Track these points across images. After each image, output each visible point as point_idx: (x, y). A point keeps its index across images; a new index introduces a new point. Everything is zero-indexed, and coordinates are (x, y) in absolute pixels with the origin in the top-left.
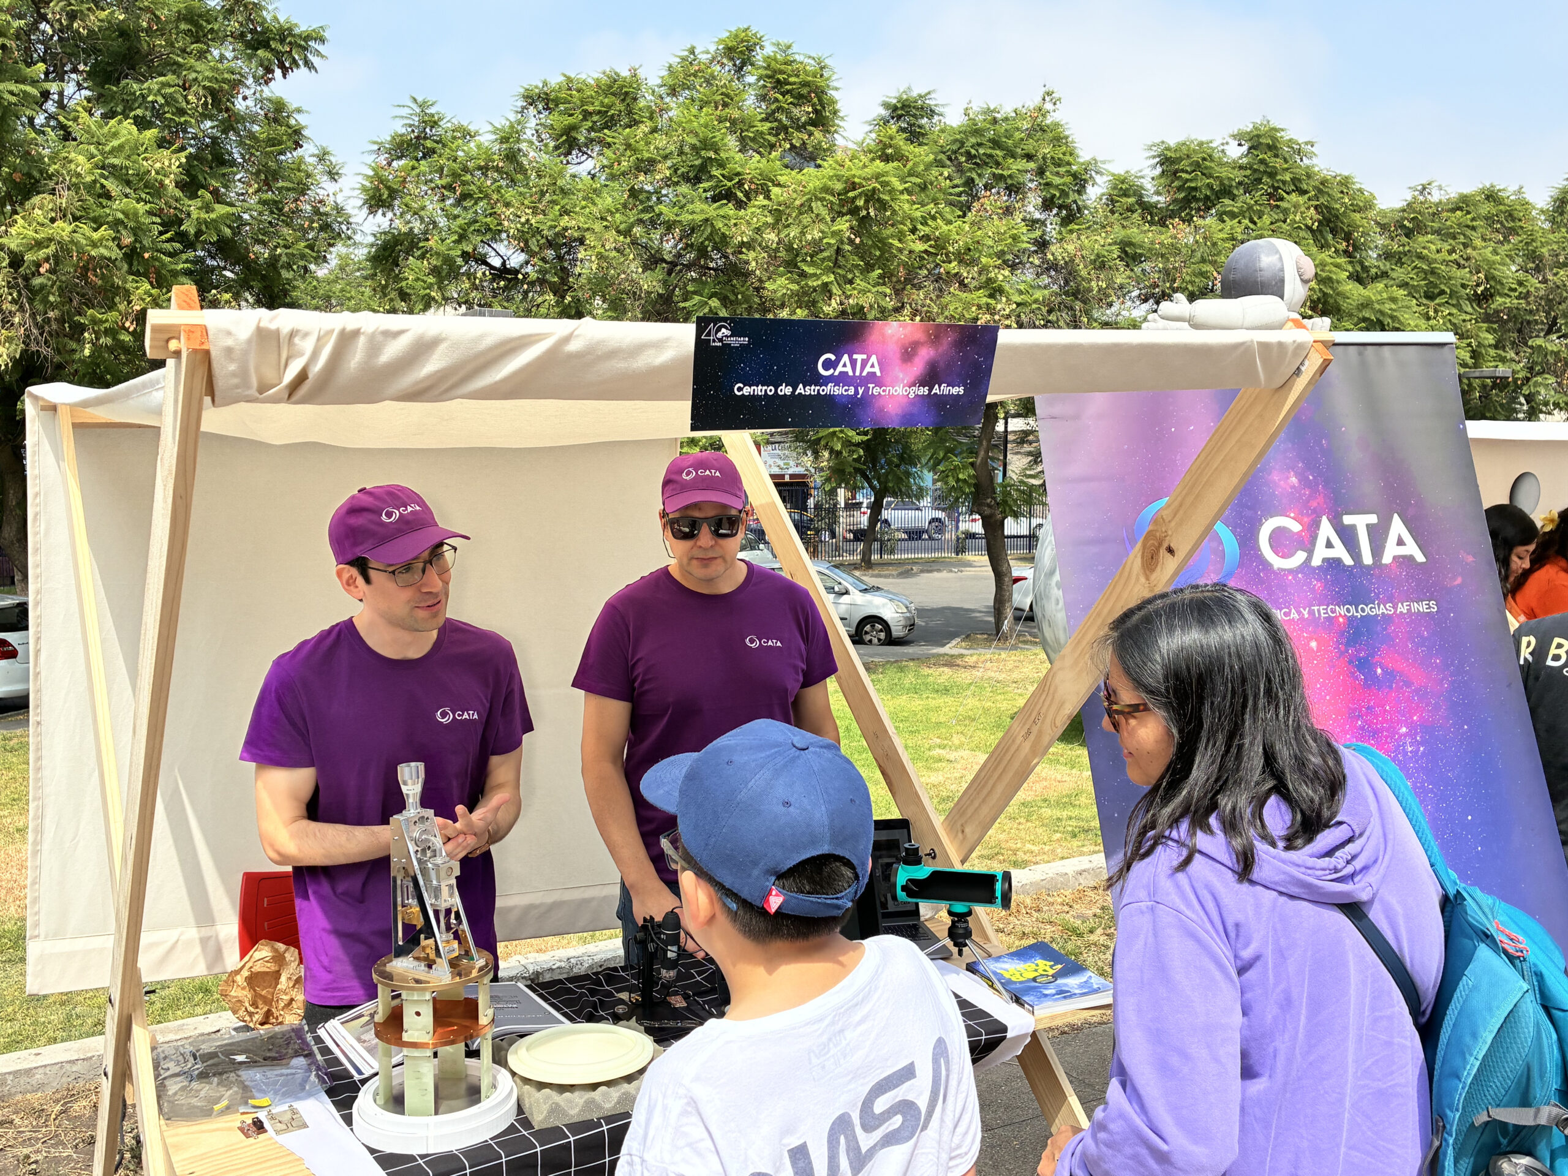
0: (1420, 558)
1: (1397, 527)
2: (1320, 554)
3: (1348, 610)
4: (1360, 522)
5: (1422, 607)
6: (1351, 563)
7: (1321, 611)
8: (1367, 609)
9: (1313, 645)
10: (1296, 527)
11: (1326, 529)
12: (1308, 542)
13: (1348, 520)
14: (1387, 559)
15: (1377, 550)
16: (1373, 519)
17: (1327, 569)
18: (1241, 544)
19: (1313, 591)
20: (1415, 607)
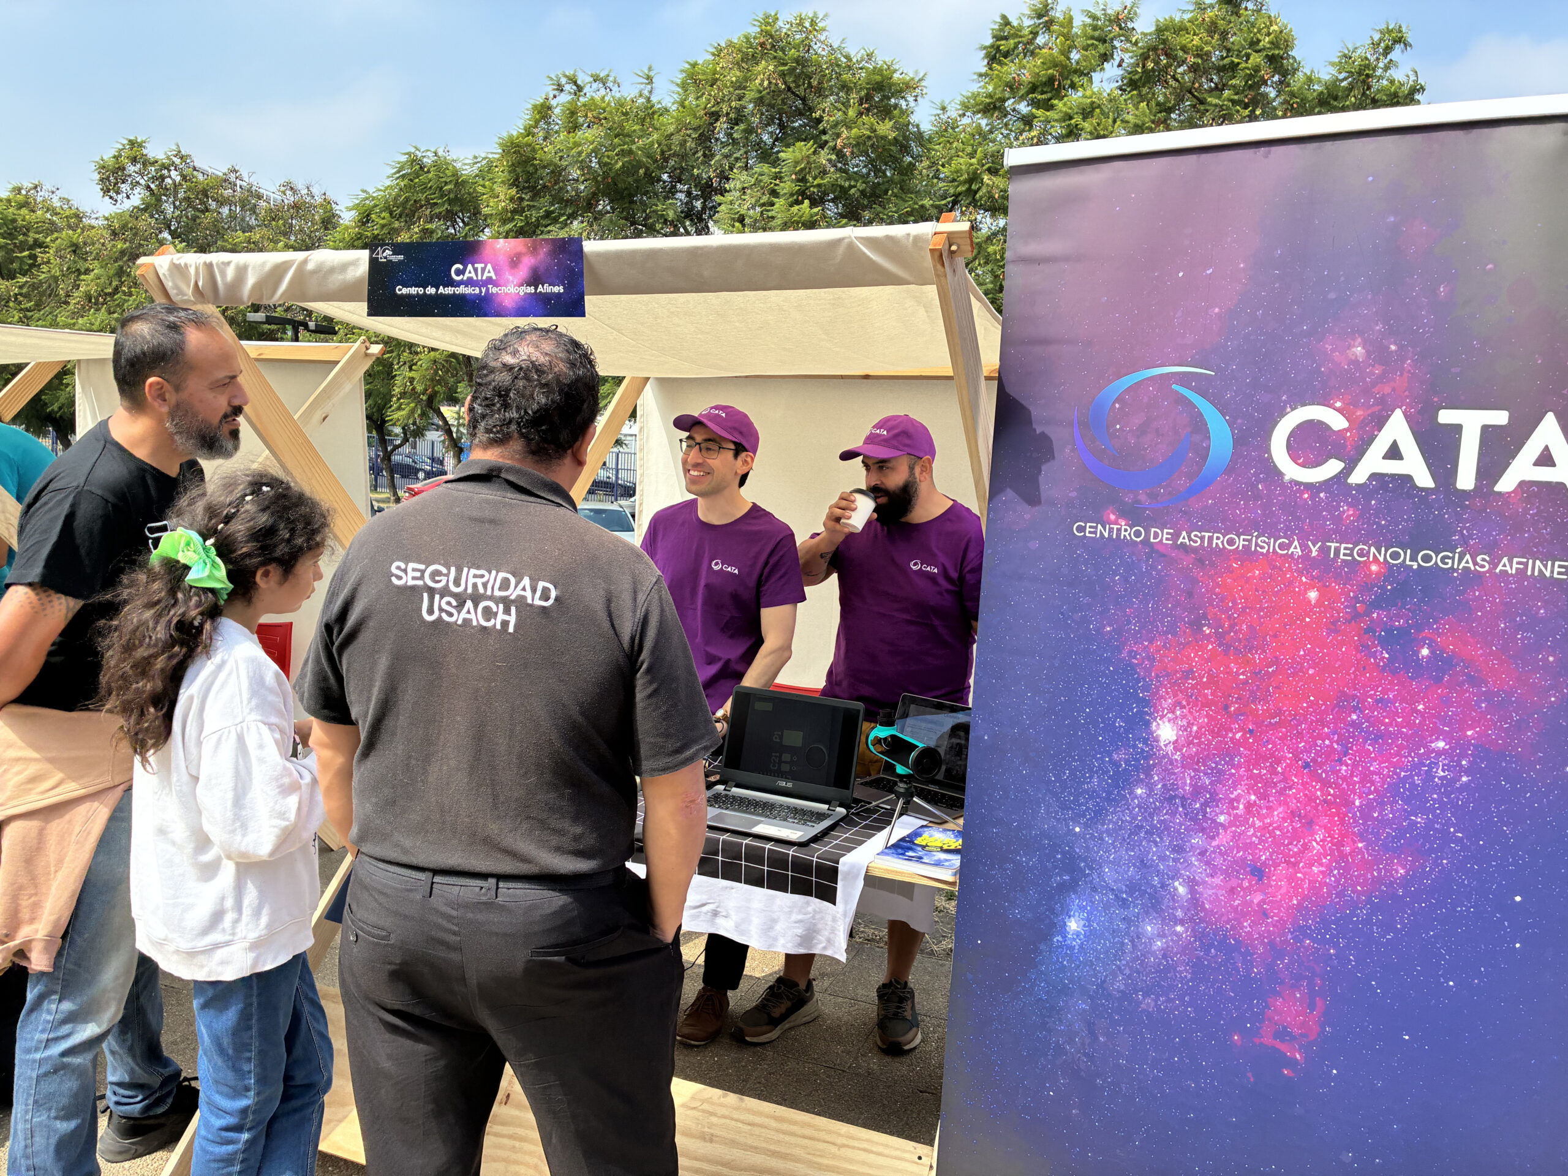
1: (1549, 433)
3: (1395, 556)
4: (1471, 422)
5: (1553, 570)
6: (1430, 484)
7: (1342, 550)
8: (1436, 559)
9: (1313, 595)
10: (1337, 422)
11: (1397, 428)
12: (1353, 447)
13: (1446, 417)
14: (1506, 484)
15: (1491, 467)
16: (1500, 418)
17: (1376, 491)
18: (1238, 441)
19: (1338, 520)
20: (1536, 567)
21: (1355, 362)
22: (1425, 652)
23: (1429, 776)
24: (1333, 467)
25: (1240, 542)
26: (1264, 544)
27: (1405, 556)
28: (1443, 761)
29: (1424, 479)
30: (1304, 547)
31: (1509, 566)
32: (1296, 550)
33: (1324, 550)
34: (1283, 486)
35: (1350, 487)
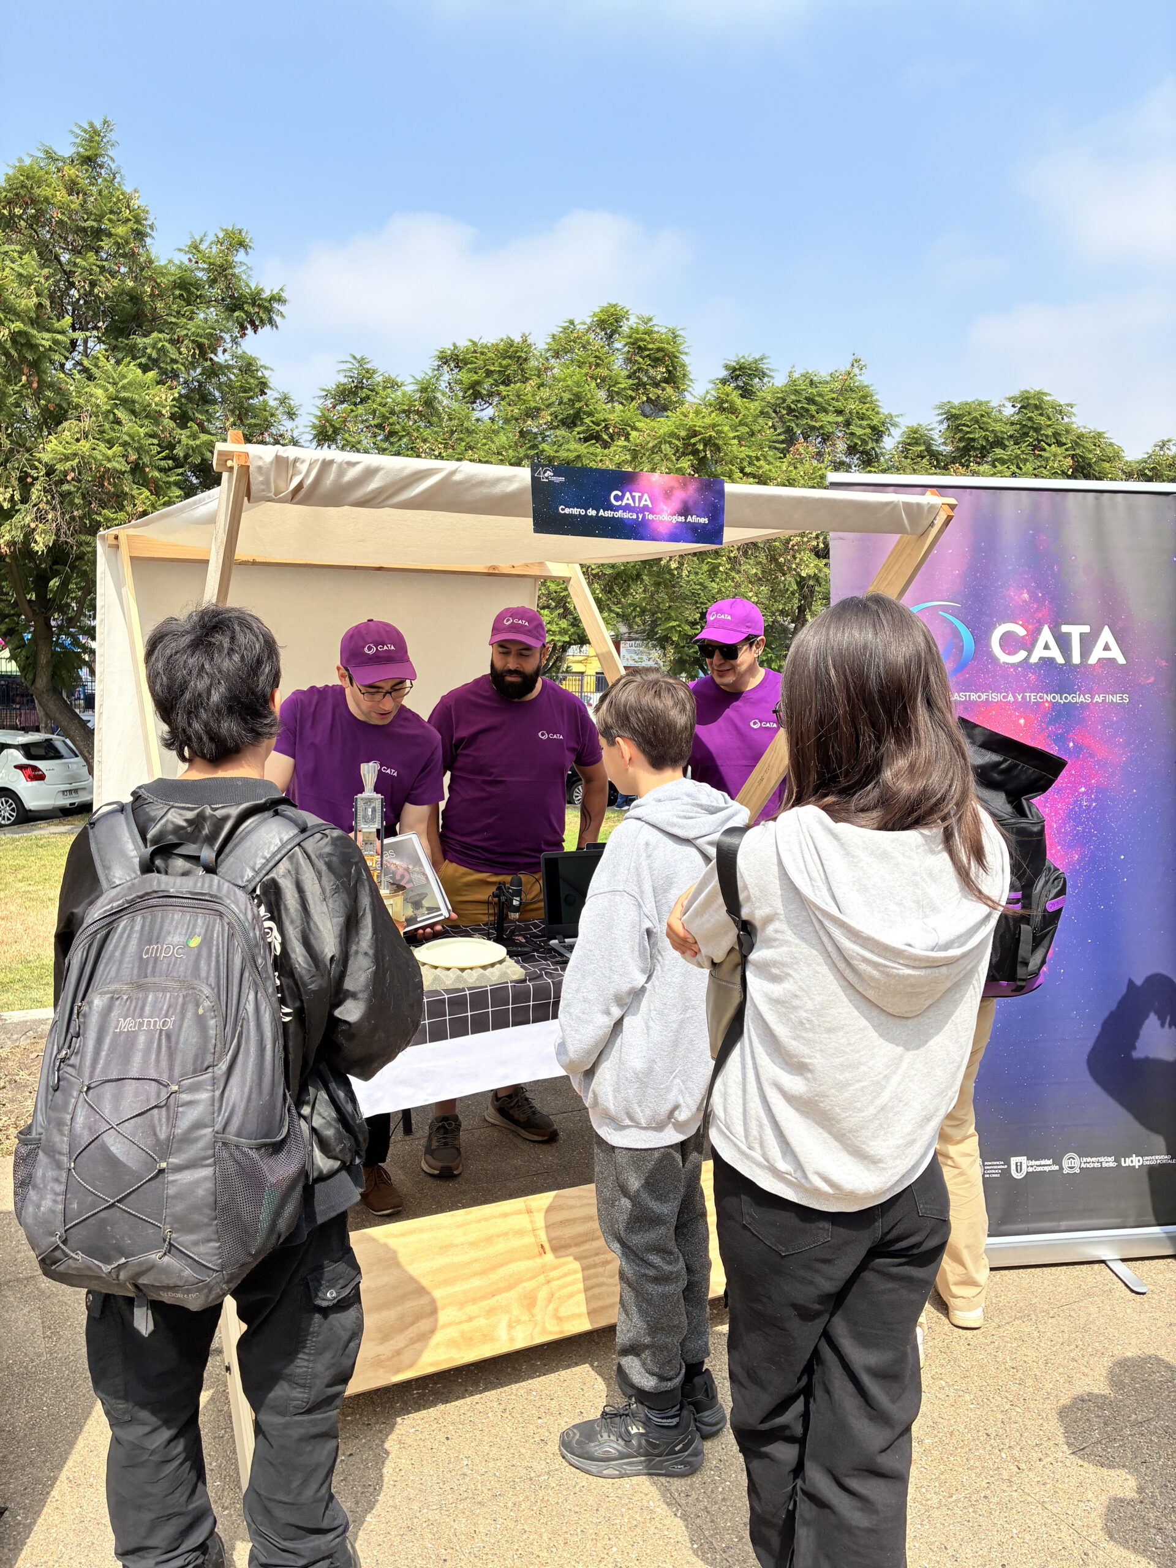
0: (1121, 660)
1: (1106, 636)
2: (1038, 653)
3: (1054, 698)
4: (1074, 631)
5: (1116, 699)
6: (1063, 662)
7: (1031, 697)
8: (1070, 698)
9: (1022, 721)
10: (1021, 632)
11: (1046, 635)
12: (1029, 644)
13: (1065, 629)
14: (1092, 660)
15: (1085, 653)
16: (1086, 629)
17: (1042, 666)
18: (976, 642)
19: (1028, 682)
20: (1110, 698)
21: (1025, 601)
22: (1071, 744)
23: (1081, 806)
24: (1022, 655)
25: (984, 697)
26: (996, 697)
27: (1058, 697)
28: (1085, 797)
29: (1060, 660)
30: (1014, 697)
31: (1098, 699)
32: (1011, 698)
33: (1024, 698)
34: (1001, 666)
35: (1031, 665)
